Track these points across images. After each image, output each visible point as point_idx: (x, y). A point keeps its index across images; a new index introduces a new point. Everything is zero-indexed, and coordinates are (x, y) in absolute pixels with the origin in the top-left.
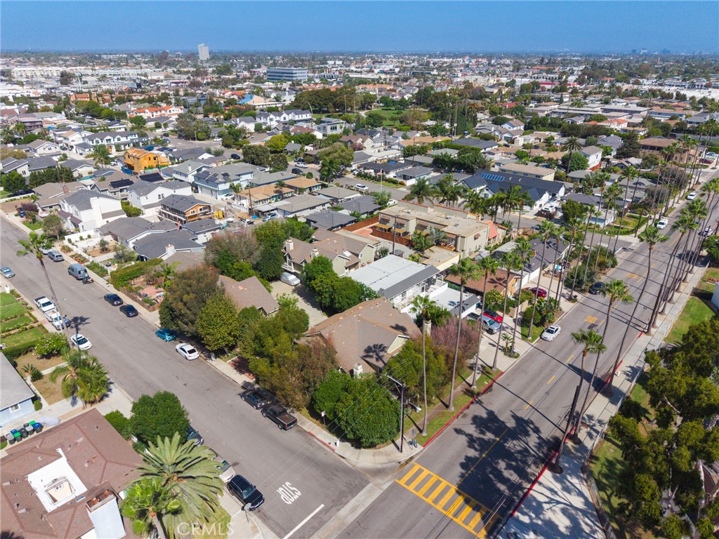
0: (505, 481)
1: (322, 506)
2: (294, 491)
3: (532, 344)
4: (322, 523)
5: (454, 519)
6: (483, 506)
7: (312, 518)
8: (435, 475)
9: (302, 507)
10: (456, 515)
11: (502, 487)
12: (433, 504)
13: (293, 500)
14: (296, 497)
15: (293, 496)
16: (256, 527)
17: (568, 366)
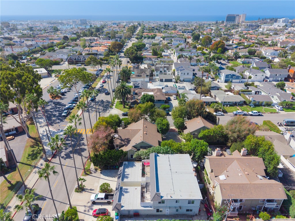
17: (46, 198)
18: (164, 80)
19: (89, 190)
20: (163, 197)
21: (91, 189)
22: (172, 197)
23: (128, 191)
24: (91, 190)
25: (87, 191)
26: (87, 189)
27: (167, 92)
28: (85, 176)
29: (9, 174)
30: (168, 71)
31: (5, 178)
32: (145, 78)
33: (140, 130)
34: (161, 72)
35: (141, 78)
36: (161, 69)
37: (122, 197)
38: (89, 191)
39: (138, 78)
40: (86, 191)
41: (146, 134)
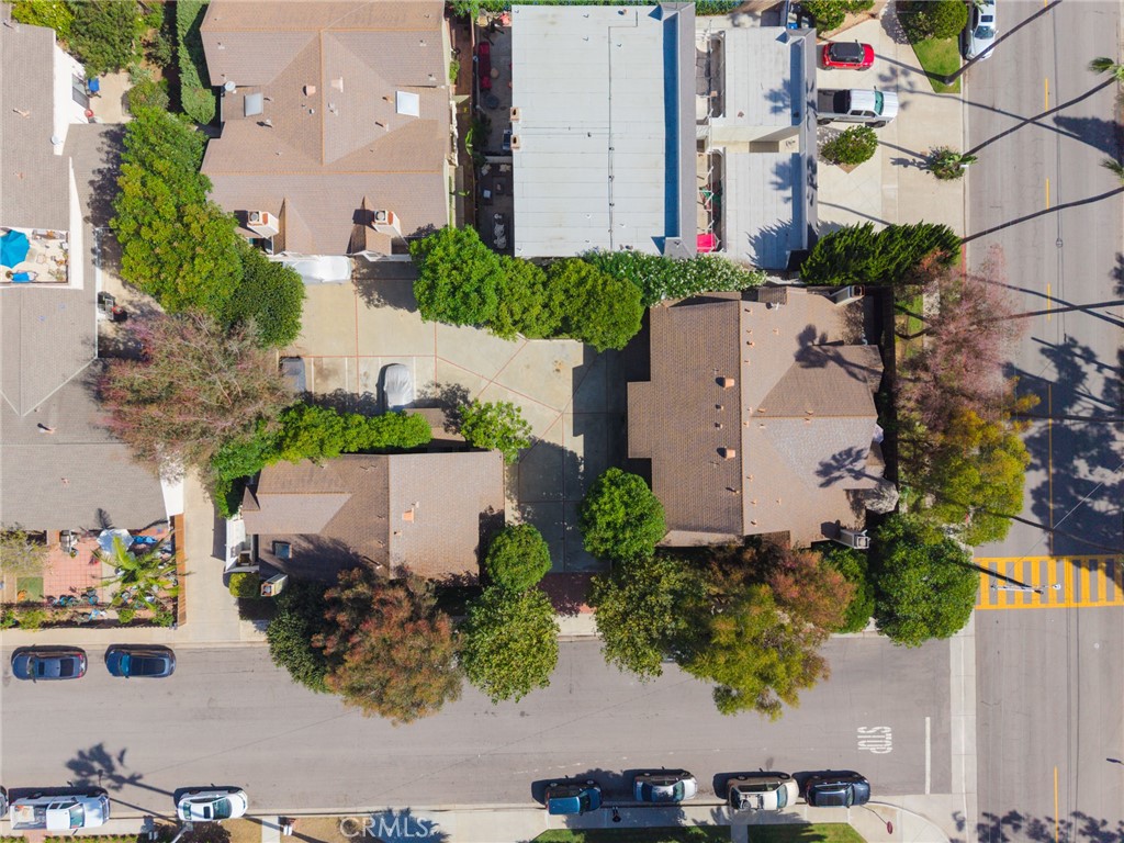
0: (1100, 491)
1: (928, 719)
2: (879, 732)
3: (961, 96)
4: (947, 738)
5: (1080, 605)
6: (1098, 557)
7: (932, 743)
8: (1015, 559)
9: (907, 740)
10: (1077, 599)
11: (1102, 505)
12: (1043, 606)
13: (889, 743)
14: (889, 736)
15: (884, 739)
16: (886, 808)
17: (1055, 126)
19: (911, 161)
20: (651, 15)
21: (905, 166)
23: (770, 104)
24: (905, 163)
25: (918, 160)
26: (919, 165)
33: (758, 414)
37: (788, 76)
38: (910, 158)
40: (921, 156)
41: (721, 382)
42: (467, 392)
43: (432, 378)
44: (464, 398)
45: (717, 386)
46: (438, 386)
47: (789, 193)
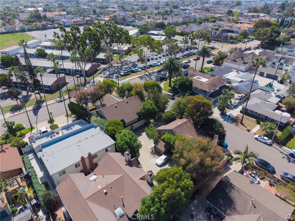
3: (35, 125)
18: (265, 75)
22: (43, 156)
26: (53, 123)
27: (238, 88)
28: (66, 116)
29: (48, 94)
30: (285, 65)
31: (45, 95)
32: (241, 65)
34: (274, 63)
35: (236, 64)
36: (275, 60)
37: (45, 138)
39: (232, 63)
41: (116, 107)
42: (151, 152)
43: (154, 158)
44: (152, 152)
45: (117, 107)
46: (154, 157)
47: (72, 127)
